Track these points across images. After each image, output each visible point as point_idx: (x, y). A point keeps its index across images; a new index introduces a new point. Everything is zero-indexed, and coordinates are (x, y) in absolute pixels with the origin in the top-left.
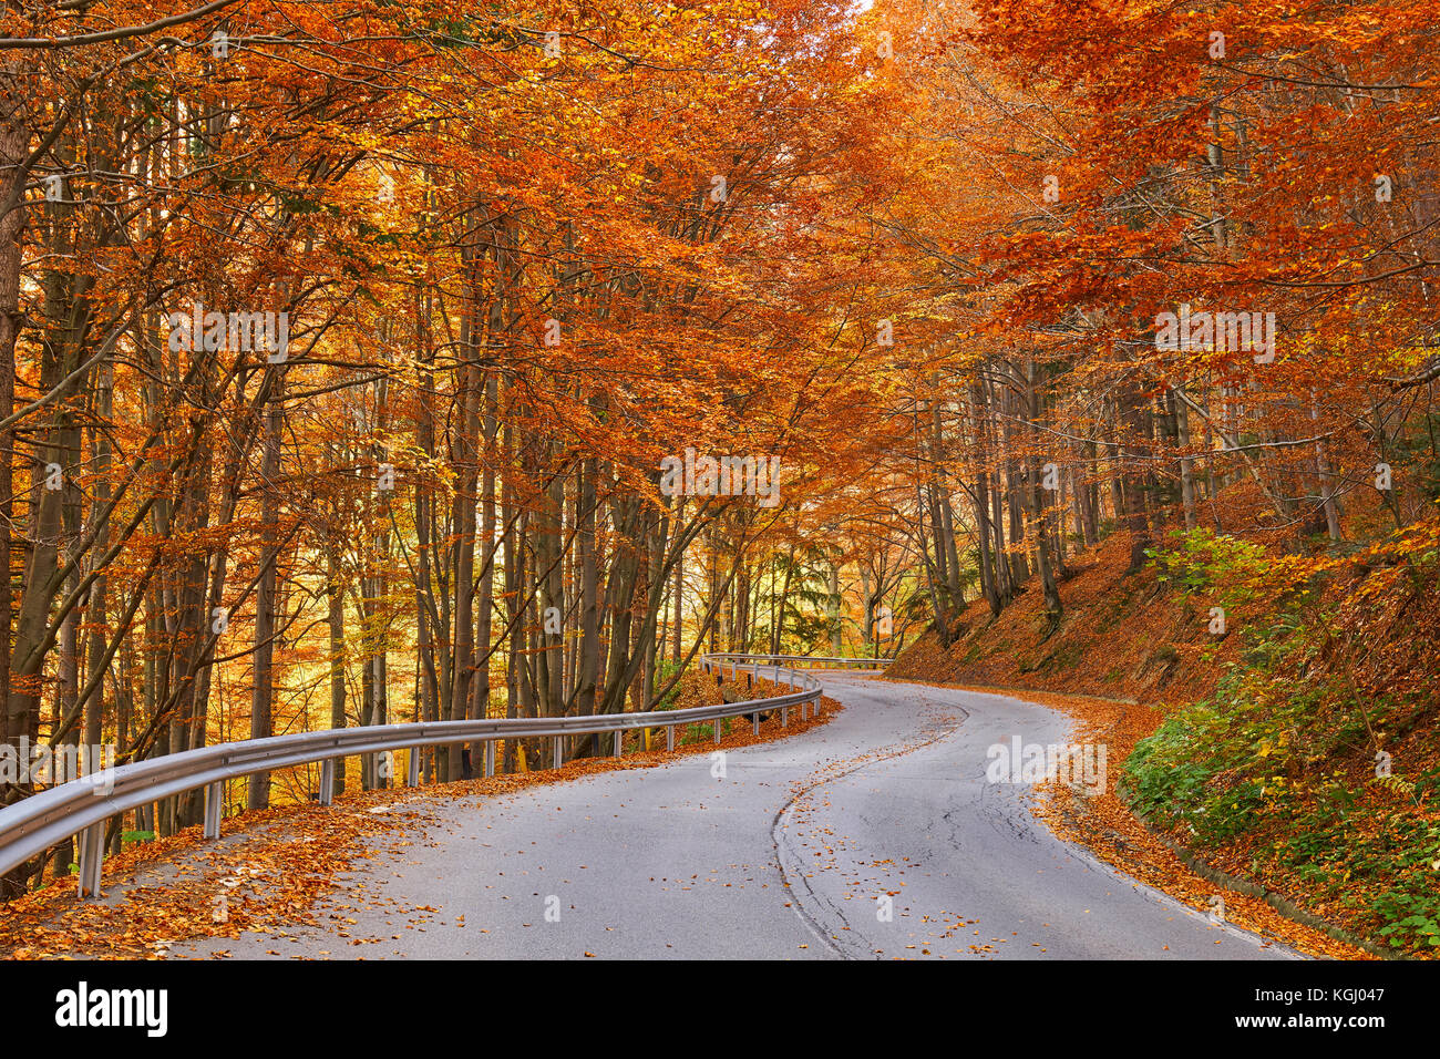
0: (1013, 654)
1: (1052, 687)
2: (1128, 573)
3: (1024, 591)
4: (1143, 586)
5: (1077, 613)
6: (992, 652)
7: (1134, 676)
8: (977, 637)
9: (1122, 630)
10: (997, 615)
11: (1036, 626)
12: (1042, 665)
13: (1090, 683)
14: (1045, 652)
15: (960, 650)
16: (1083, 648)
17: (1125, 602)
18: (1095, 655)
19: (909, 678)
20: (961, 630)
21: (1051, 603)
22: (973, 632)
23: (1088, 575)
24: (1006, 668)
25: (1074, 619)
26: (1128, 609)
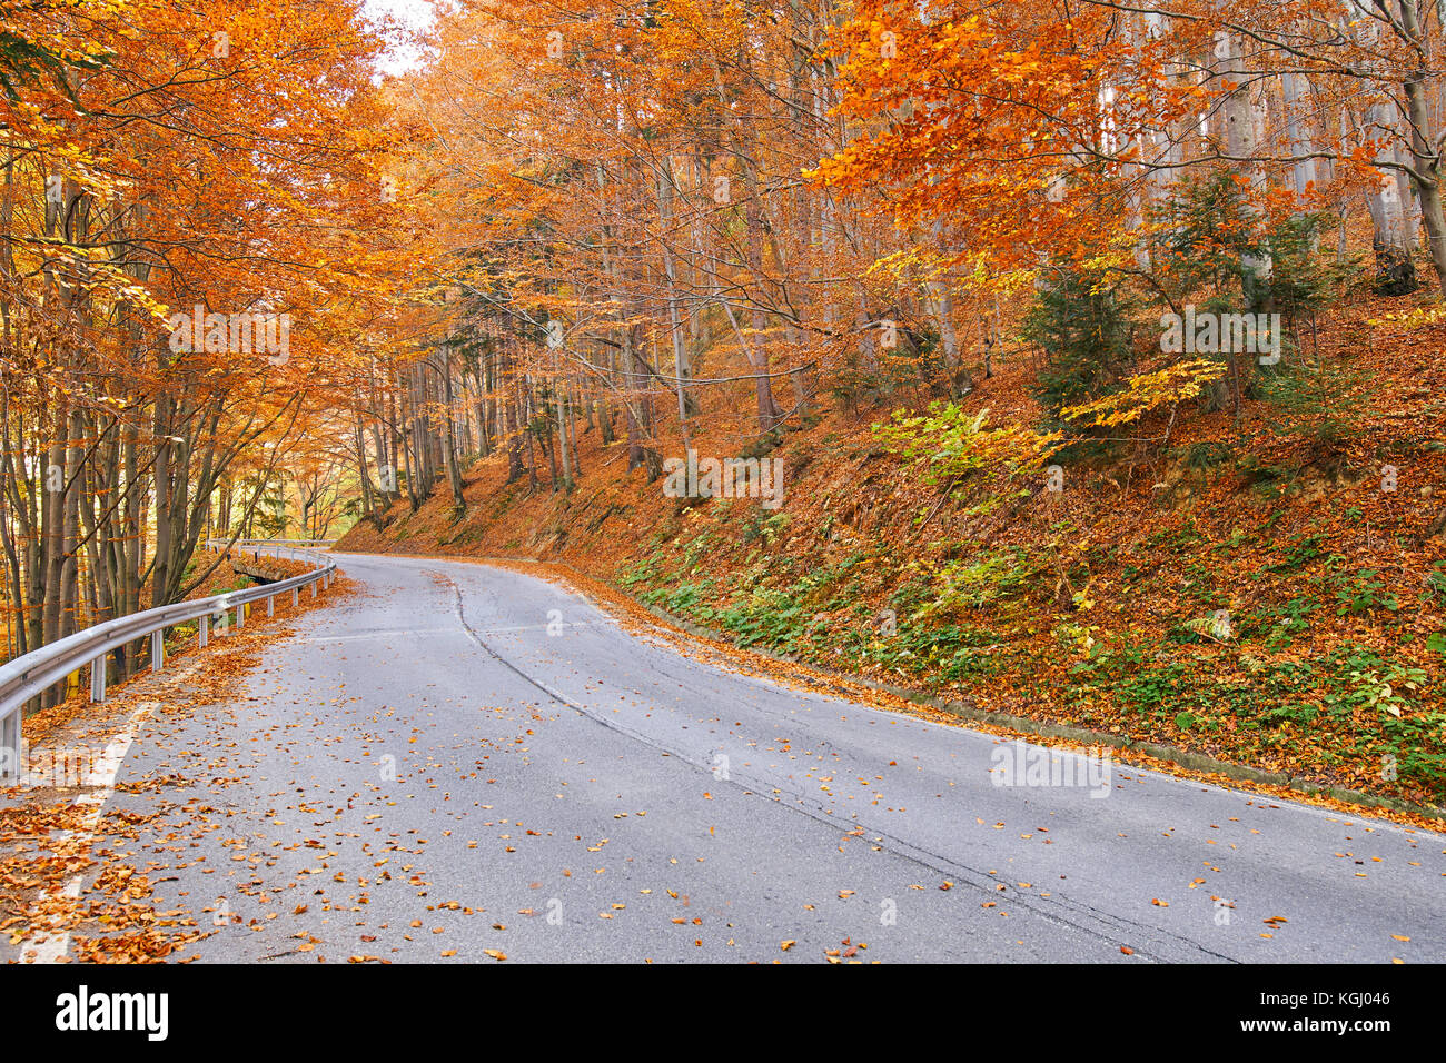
0: (433, 533)
1: (465, 554)
2: (509, 482)
3: (433, 495)
4: (520, 490)
5: (476, 508)
6: (418, 533)
7: (528, 545)
8: (403, 523)
9: (510, 517)
10: (416, 510)
11: (446, 516)
12: (455, 540)
13: (495, 550)
14: (456, 532)
15: (392, 532)
16: (484, 529)
17: (509, 500)
18: (492, 534)
19: (355, 550)
20: (390, 520)
21: (458, 501)
22: (399, 521)
23: (477, 484)
24: (429, 543)
25: (474, 511)
26: (511, 504)
